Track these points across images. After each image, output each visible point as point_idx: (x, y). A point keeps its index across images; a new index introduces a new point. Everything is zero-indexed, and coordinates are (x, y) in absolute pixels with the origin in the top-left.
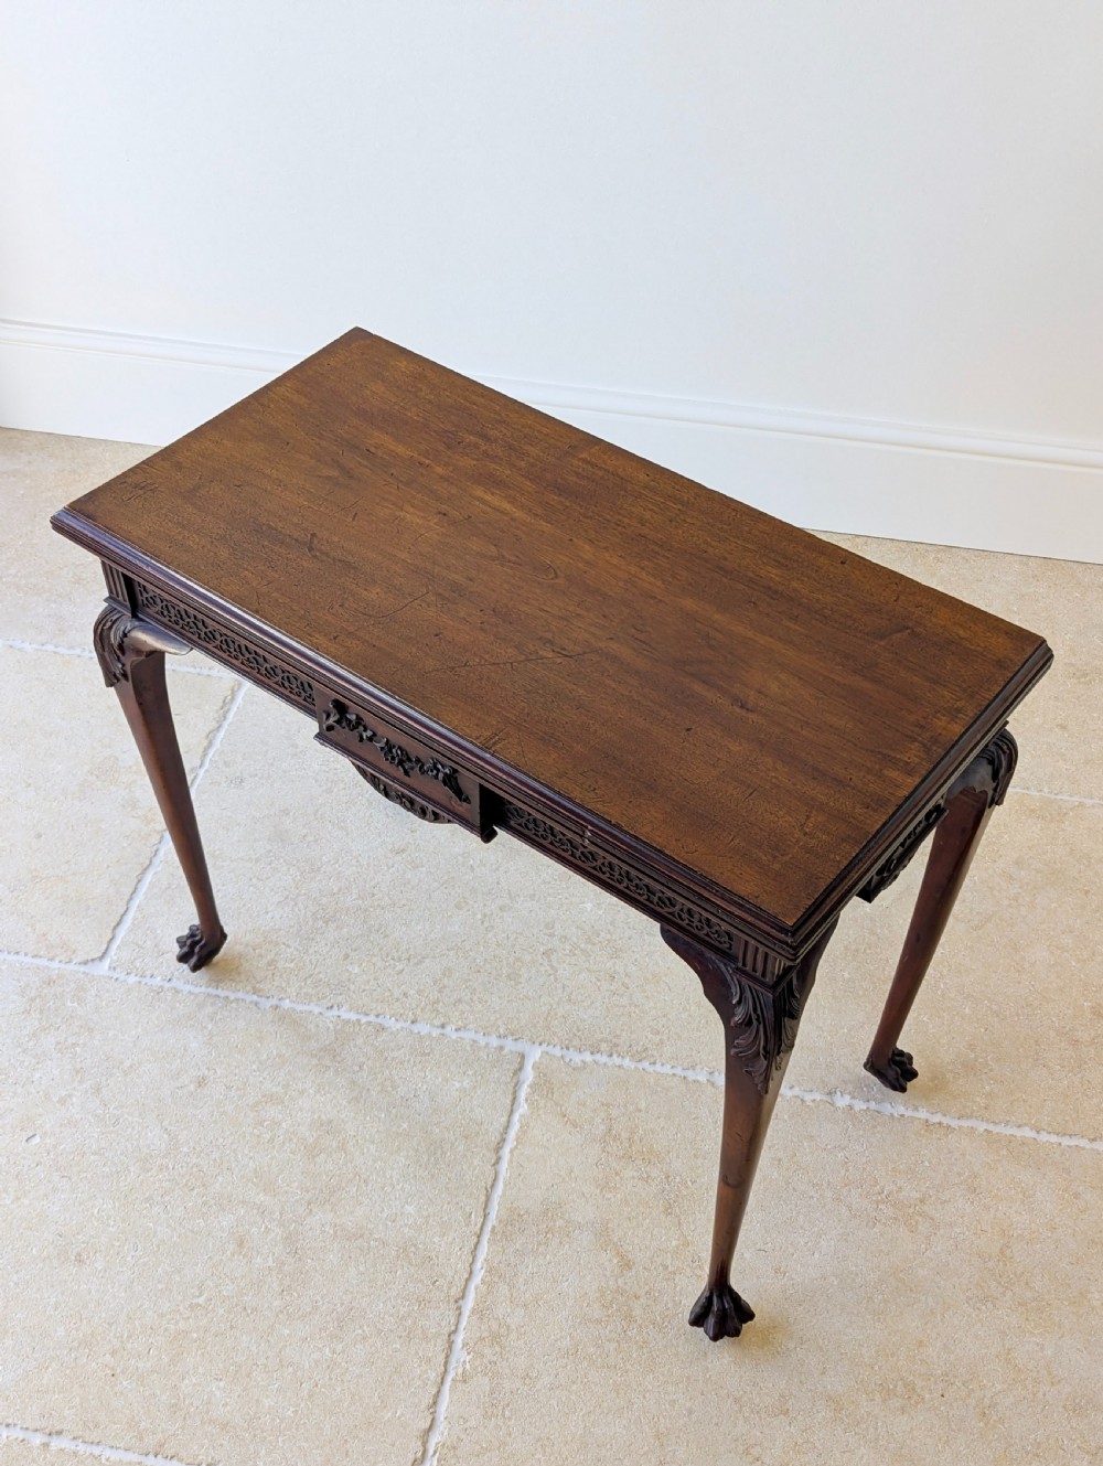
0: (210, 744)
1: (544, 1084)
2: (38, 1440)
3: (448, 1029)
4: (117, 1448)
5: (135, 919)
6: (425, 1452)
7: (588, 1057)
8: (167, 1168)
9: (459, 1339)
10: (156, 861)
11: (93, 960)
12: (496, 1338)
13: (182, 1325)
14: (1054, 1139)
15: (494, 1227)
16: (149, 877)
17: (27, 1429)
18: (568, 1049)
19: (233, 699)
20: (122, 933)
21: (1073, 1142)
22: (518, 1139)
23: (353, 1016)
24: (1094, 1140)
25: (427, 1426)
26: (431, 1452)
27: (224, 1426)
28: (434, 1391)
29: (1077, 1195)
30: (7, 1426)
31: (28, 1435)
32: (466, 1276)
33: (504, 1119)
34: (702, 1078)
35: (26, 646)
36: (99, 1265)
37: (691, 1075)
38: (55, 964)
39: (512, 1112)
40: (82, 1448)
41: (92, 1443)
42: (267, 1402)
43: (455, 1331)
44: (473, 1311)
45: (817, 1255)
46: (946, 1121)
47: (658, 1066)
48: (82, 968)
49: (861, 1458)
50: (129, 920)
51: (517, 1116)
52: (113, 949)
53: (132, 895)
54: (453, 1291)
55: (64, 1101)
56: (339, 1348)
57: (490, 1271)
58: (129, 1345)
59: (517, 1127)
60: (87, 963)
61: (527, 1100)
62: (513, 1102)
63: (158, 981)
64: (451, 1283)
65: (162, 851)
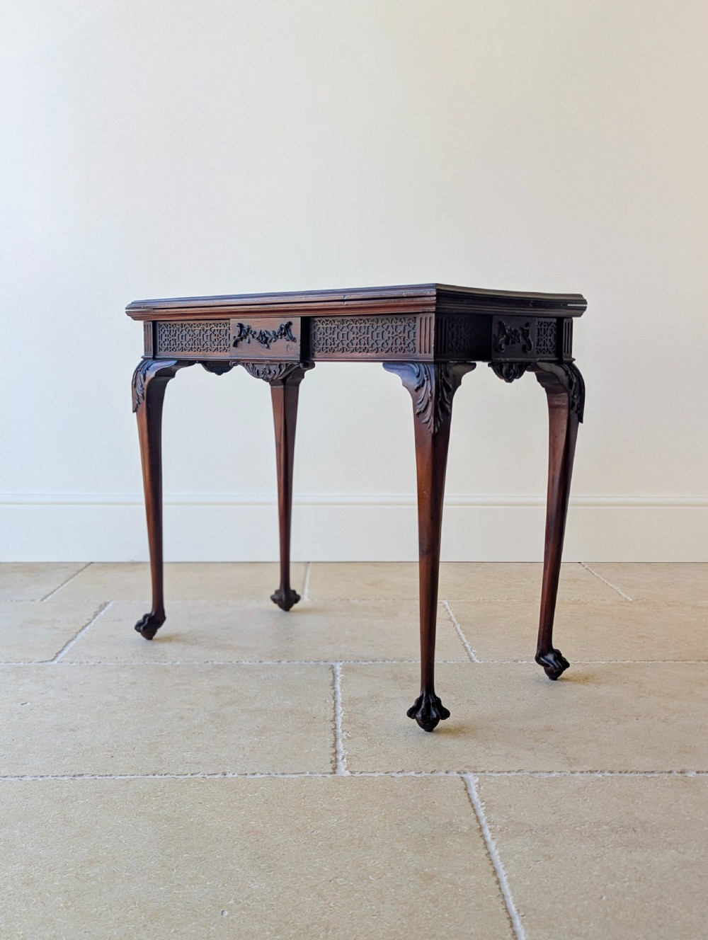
0: (97, 614)
1: (346, 669)
2: (66, 778)
3: (283, 662)
4: (125, 775)
5: (69, 651)
6: (336, 759)
7: (371, 662)
8: (122, 704)
9: (339, 731)
10: (77, 638)
11: (46, 661)
12: (361, 728)
13: (154, 741)
15: (342, 703)
16: (73, 643)
17: (56, 776)
18: (358, 661)
19: (106, 605)
20: (61, 656)
21: (653, 662)
22: (341, 682)
23: (221, 663)
25: (334, 752)
26: (341, 759)
27: (198, 763)
28: (332, 743)
30: (41, 777)
31: (57, 778)
32: (333, 714)
33: (331, 679)
36: (88, 730)
38: (22, 664)
39: (334, 677)
40: (100, 778)
41: (106, 776)
42: (224, 755)
43: (335, 728)
44: (343, 723)
45: (538, 695)
47: (413, 662)
48: (40, 664)
49: (605, 737)
50: (66, 651)
51: (338, 678)
52: (59, 659)
53: (65, 646)
54: (327, 719)
55: (43, 694)
56: (263, 738)
57: (348, 712)
58: (119, 749)
59: (340, 680)
60: (42, 662)
61: (341, 674)
62: (334, 674)
63: (92, 663)
64: (325, 718)
65: (79, 637)
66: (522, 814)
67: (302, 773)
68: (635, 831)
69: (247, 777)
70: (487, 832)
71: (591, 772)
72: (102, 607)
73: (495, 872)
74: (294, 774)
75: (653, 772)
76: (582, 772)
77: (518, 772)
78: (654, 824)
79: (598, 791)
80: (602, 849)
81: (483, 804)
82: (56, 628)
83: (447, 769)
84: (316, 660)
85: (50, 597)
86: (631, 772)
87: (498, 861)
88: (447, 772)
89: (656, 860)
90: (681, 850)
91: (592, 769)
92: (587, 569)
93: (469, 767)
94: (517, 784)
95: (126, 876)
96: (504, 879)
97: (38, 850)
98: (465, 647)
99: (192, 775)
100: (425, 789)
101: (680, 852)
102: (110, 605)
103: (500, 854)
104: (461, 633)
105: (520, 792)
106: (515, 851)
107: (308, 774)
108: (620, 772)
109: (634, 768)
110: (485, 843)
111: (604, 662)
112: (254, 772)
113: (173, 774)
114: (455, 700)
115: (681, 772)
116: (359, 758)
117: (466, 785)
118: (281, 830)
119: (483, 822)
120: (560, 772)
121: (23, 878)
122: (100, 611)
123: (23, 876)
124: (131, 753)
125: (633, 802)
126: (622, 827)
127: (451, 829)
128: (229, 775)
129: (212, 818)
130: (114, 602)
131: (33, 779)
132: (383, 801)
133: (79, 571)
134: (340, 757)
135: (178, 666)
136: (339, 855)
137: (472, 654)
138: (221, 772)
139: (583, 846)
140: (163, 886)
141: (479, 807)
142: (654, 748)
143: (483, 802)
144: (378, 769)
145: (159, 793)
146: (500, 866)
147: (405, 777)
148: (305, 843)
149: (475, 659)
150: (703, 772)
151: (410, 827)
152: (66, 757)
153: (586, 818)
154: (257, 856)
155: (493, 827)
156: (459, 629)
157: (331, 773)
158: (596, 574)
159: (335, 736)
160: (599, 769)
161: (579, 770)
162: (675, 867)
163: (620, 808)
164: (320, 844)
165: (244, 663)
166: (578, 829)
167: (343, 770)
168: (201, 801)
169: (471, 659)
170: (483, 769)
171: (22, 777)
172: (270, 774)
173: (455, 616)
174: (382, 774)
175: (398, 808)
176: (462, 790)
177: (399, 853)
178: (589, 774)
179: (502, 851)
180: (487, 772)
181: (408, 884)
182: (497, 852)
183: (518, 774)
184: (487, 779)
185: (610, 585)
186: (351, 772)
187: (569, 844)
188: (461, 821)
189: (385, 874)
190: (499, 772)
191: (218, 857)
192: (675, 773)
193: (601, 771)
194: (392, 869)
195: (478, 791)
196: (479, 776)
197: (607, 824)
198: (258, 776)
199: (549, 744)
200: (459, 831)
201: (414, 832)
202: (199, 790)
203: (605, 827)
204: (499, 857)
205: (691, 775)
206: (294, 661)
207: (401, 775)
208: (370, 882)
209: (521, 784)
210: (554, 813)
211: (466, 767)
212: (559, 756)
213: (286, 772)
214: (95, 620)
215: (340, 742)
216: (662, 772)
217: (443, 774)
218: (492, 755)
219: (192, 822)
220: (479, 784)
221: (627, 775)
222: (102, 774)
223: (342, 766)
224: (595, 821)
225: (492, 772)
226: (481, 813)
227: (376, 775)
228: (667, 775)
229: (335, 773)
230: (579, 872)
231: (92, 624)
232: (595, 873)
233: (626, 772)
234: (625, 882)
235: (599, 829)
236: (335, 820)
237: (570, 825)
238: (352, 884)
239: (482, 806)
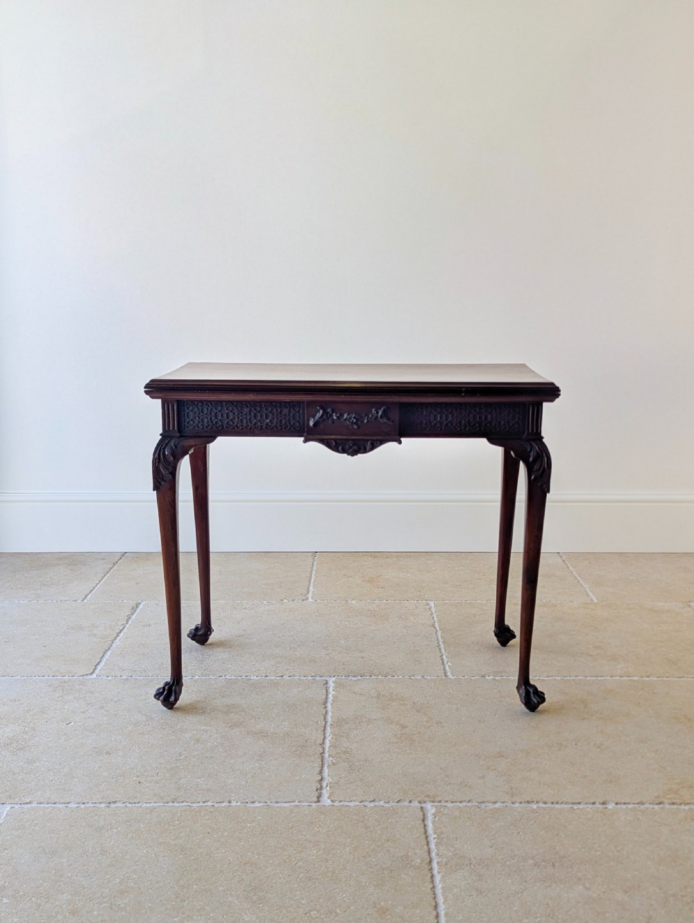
0: (130, 618)
1: (339, 685)
2: (103, 805)
3: (285, 677)
4: (150, 803)
5: (105, 663)
6: (321, 787)
7: (360, 678)
8: (149, 724)
9: (326, 755)
10: (112, 648)
11: (87, 675)
12: (345, 753)
13: (174, 765)
14: (593, 678)
15: (331, 725)
16: (109, 653)
17: (95, 803)
18: (348, 677)
19: (137, 607)
20: (99, 668)
21: (603, 678)
22: (333, 700)
23: (233, 678)
24: (612, 677)
25: (320, 778)
26: (325, 786)
27: (209, 790)
28: (319, 769)
29: (612, 690)
31: (96, 805)
32: (323, 738)
33: (324, 696)
34: (419, 677)
35: (21, 602)
36: (121, 753)
37: (412, 677)
38: (67, 677)
39: (327, 695)
40: (129, 805)
41: (135, 803)
42: (230, 781)
43: (324, 753)
44: (330, 746)
46: (541, 678)
47: (396, 677)
48: (81, 677)
50: (102, 664)
51: (330, 695)
52: (97, 671)
53: (102, 657)
54: (317, 742)
55: (84, 712)
56: (263, 763)
57: (335, 735)
58: (146, 774)
59: (332, 698)
60: (83, 676)
61: (333, 691)
62: (327, 692)
63: (125, 677)
64: (316, 741)
65: (114, 645)
66: (466, 847)
67: (292, 802)
68: (554, 866)
69: (248, 805)
70: (435, 865)
71: (528, 802)
72: (134, 609)
73: (436, 907)
74: (286, 802)
75: (579, 803)
76: (521, 803)
77: (468, 802)
78: (570, 858)
79: (531, 823)
80: (525, 884)
81: (436, 836)
82: (95, 635)
83: (410, 799)
84: (313, 674)
85: (90, 596)
86: (561, 803)
87: (440, 895)
88: (410, 802)
89: (566, 895)
90: (587, 885)
91: (529, 799)
92: (564, 561)
93: (428, 796)
94: (465, 815)
95: (148, 906)
96: (442, 913)
97: (81, 879)
98: (442, 659)
99: (204, 802)
100: (390, 820)
101: (586, 888)
102: (141, 606)
103: (443, 888)
104: (441, 642)
105: (468, 824)
106: (454, 885)
107: (297, 803)
108: (552, 803)
109: (564, 799)
110: (432, 876)
111: (559, 678)
112: (253, 801)
113: (188, 802)
114: (427, 721)
115: (604, 803)
116: (340, 786)
117: (424, 815)
118: (271, 861)
119: (433, 854)
120: (503, 803)
121: (70, 908)
122: (132, 614)
123: (70, 905)
124: (155, 779)
125: (558, 835)
126: (544, 861)
127: (407, 862)
128: (234, 804)
129: (218, 849)
130: (144, 603)
131: (77, 805)
132: (355, 833)
133: (114, 564)
134: (324, 784)
135: (196, 681)
136: (315, 888)
137: (447, 667)
138: (227, 799)
139: (509, 881)
140: (177, 917)
141: (432, 839)
142: (586, 777)
143: (435, 833)
144: (355, 798)
145: (177, 822)
146: (441, 899)
147: (375, 806)
148: (289, 875)
149: (449, 674)
150: (621, 804)
151: (374, 860)
152: (103, 782)
153: (517, 852)
154: (250, 888)
155: (441, 859)
156: (440, 637)
157: (316, 802)
158: (571, 568)
159: (322, 762)
160: (535, 800)
161: (519, 801)
162: (579, 902)
163: (545, 842)
164: (301, 876)
165: (252, 678)
166: (508, 863)
167: (326, 798)
168: (209, 831)
169: (445, 673)
170: (440, 799)
171: (68, 803)
172: (266, 802)
173: (439, 621)
174: (357, 803)
175: (366, 840)
176: (420, 822)
177: (362, 886)
178: (527, 805)
179: (444, 885)
180: (443, 802)
181: (366, 918)
182: (440, 886)
183: (468, 804)
184: (442, 810)
185: (581, 582)
186: (332, 801)
187: (499, 879)
188: (415, 854)
189: (349, 908)
190: (452, 802)
191: (220, 889)
192: (598, 805)
193: (537, 802)
194: (356, 902)
195: (433, 823)
196: (436, 807)
197: (533, 858)
198: (257, 804)
199: (498, 772)
200: (413, 864)
201: (376, 865)
202: (208, 819)
203: (530, 861)
204: (441, 891)
205: (611, 806)
206: (294, 676)
207: (372, 805)
208: (337, 914)
209: (469, 815)
210: (491, 847)
211: (426, 796)
212: (505, 785)
213: (279, 800)
214: (128, 625)
215: (326, 769)
216: (586, 804)
217: (406, 803)
218: (450, 784)
219: (202, 853)
220: (435, 815)
221: (557, 806)
222: (131, 801)
223: (326, 793)
224: (523, 855)
225: (447, 801)
226: (433, 846)
227: (352, 804)
228: (591, 806)
229: (319, 801)
230: (502, 907)
231: (125, 630)
232: (515, 908)
233: (557, 803)
234: (537, 917)
235: (525, 864)
236: (315, 852)
237: (503, 859)
238: (322, 916)
239: (434, 838)
